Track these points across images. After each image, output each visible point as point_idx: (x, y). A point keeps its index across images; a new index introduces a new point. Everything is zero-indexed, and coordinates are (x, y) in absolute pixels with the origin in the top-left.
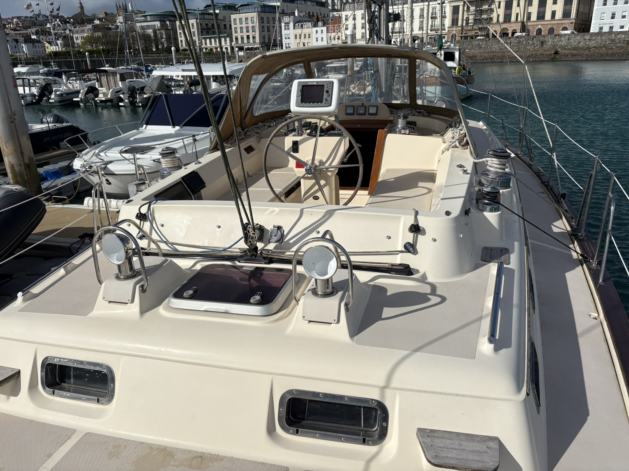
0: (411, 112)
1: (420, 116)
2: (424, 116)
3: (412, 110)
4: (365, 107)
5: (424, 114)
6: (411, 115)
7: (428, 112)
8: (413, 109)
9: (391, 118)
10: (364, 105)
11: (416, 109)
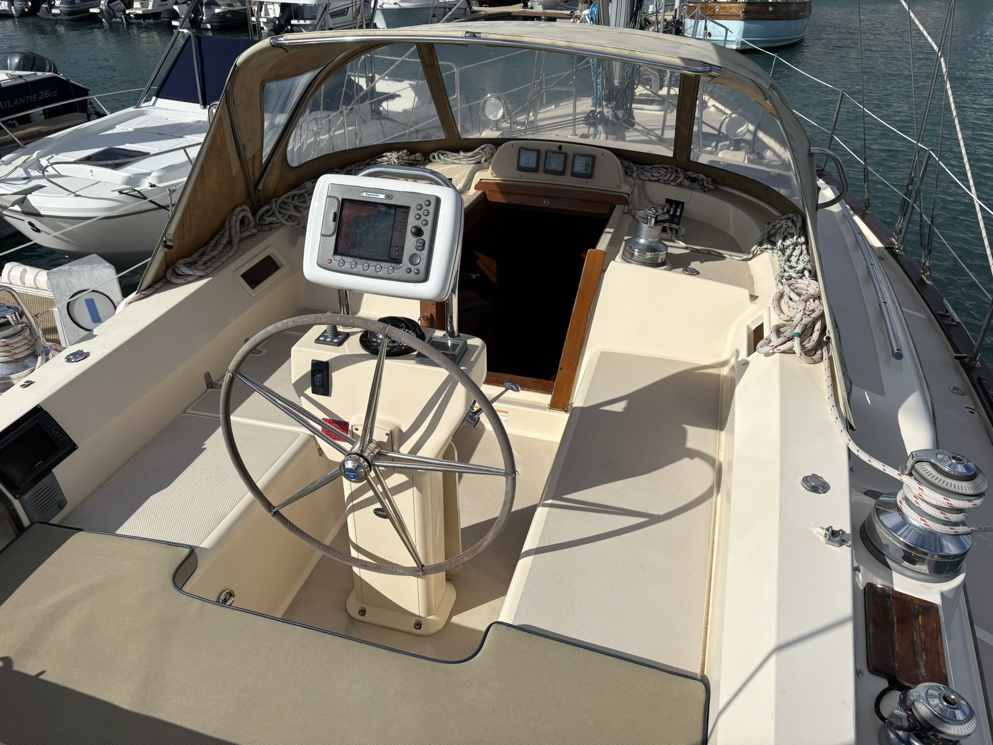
0: (673, 176)
1: (694, 189)
2: (704, 189)
3: (676, 170)
4: (566, 155)
5: (706, 185)
6: (673, 183)
7: (715, 182)
8: (679, 170)
9: (625, 189)
10: (563, 150)
11: (686, 170)
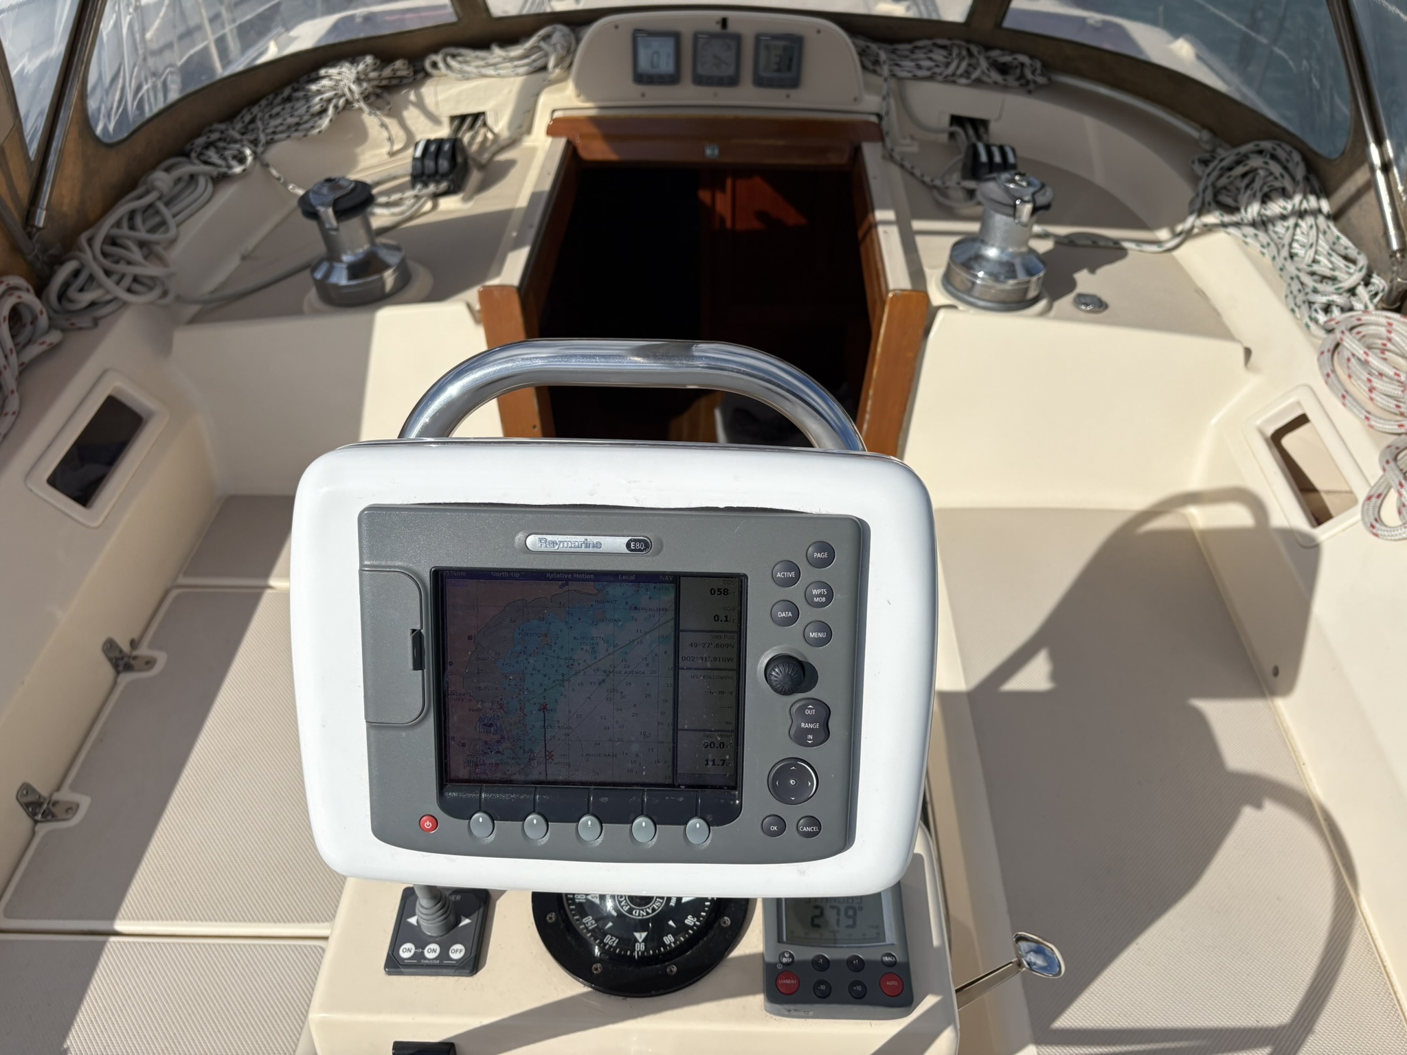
0: (964, 65)
1: (1005, 88)
2: (1027, 87)
3: (970, 54)
4: (737, 38)
5: (1029, 76)
6: (963, 81)
7: (1047, 68)
8: (974, 49)
9: (871, 103)
10: (732, 27)
11: (988, 48)
